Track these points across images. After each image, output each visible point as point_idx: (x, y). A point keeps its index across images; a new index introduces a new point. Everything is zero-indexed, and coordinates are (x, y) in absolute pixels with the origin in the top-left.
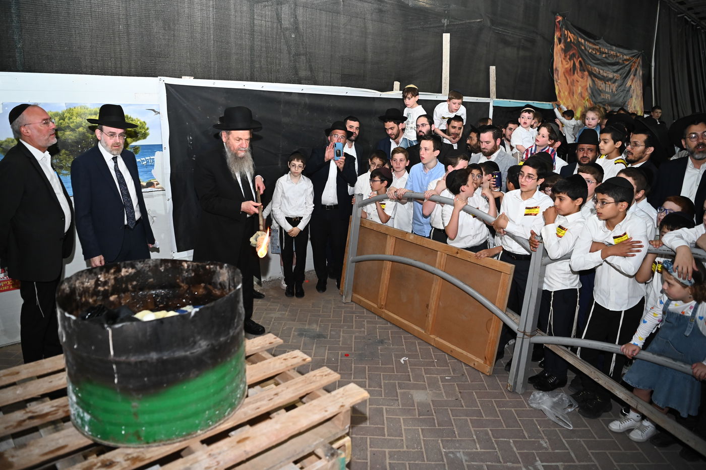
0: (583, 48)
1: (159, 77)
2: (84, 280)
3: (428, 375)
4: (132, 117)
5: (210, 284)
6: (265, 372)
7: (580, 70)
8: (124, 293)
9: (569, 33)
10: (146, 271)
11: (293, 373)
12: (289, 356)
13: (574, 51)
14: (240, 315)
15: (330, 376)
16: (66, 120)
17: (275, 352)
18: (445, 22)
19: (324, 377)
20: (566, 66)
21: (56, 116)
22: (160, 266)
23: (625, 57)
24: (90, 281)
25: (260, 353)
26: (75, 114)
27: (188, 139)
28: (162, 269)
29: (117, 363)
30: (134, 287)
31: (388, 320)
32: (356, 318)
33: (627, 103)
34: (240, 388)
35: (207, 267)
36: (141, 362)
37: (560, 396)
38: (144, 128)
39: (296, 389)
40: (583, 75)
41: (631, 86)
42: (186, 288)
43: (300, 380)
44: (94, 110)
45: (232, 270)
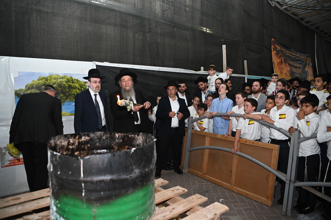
0: (284, 53)
1: (93, 62)
2: (62, 141)
3: (236, 208)
4: (80, 80)
5: (131, 145)
6: (163, 197)
7: (285, 63)
9: (278, 46)
10: (95, 139)
13: (281, 54)
15: (202, 198)
16: (48, 81)
18: (223, 40)
19: (199, 199)
20: (278, 61)
21: (44, 79)
22: (103, 136)
23: (303, 57)
24: (65, 142)
25: (157, 188)
26: (53, 78)
27: (106, 91)
28: (104, 138)
30: (88, 147)
32: (191, 180)
33: (307, 78)
35: (130, 136)
36: (100, 181)
38: (85, 86)
39: (184, 206)
40: (286, 64)
41: (307, 70)
42: (117, 149)
43: (185, 201)
44: (62, 76)
45: (145, 136)
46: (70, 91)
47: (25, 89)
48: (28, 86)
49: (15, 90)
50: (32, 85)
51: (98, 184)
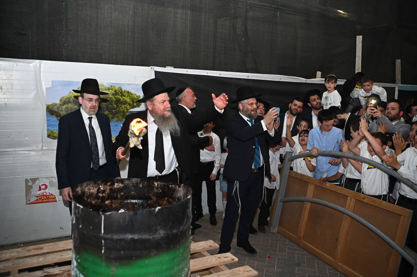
1: (151, 67)
2: (91, 188)
4: (131, 92)
5: (171, 198)
6: (204, 264)
8: (115, 200)
10: (130, 187)
11: (223, 267)
12: (222, 256)
14: (188, 217)
15: (250, 272)
17: (212, 252)
18: (359, 27)
19: (246, 272)
22: (139, 184)
24: (94, 189)
25: (202, 252)
28: (141, 186)
29: (105, 239)
30: (121, 196)
31: (305, 248)
32: (279, 245)
34: (185, 271)
35: (170, 186)
36: (120, 240)
42: (155, 200)
43: (228, 272)
44: (108, 87)
45: (186, 189)
46: (117, 107)
47: (59, 104)
48: (63, 100)
49: (46, 105)
50: (68, 99)
51: (119, 242)
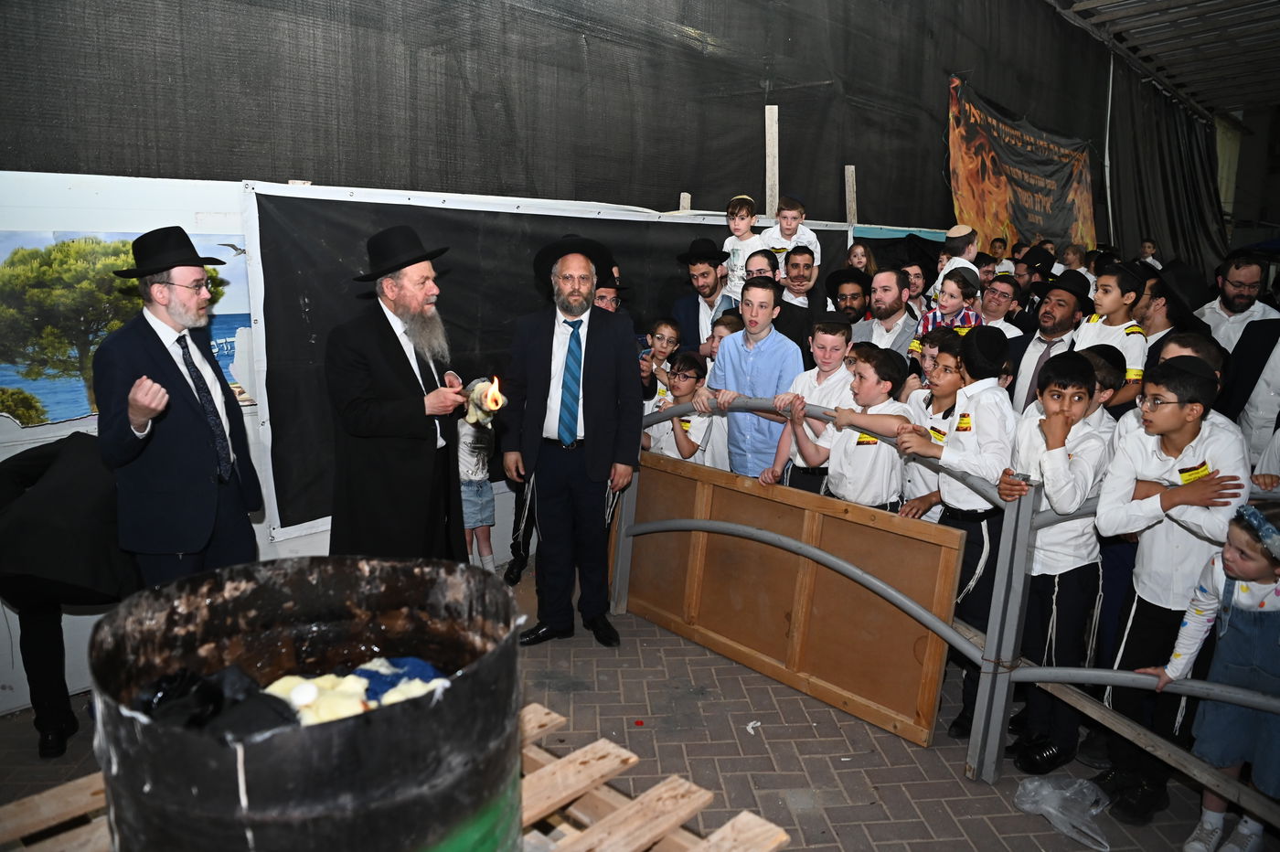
0: (995, 134)
1: (244, 182)
2: (144, 615)
3: (807, 756)
5: (423, 608)
6: (549, 798)
7: (993, 174)
8: (229, 637)
9: (972, 107)
10: (277, 587)
11: (607, 795)
12: (590, 755)
13: (982, 140)
15: (693, 796)
16: (55, 266)
17: (555, 746)
18: (767, 84)
19: (682, 801)
20: (971, 166)
21: (35, 259)
22: (308, 573)
23: (1062, 151)
24: (157, 615)
26: (72, 252)
27: (301, 302)
28: (313, 579)
30: (251, 622)
31: (707, 646)
33: (1070, 231)
35: (417, 570)
36: (316, 821)
37: (1076, 786)
39: (629, 835)
40: (999, 181)
41: (1074, 200)
42: (367, 619)
43: (631, 812)
44: (113, 245)
51: (311, 829)
